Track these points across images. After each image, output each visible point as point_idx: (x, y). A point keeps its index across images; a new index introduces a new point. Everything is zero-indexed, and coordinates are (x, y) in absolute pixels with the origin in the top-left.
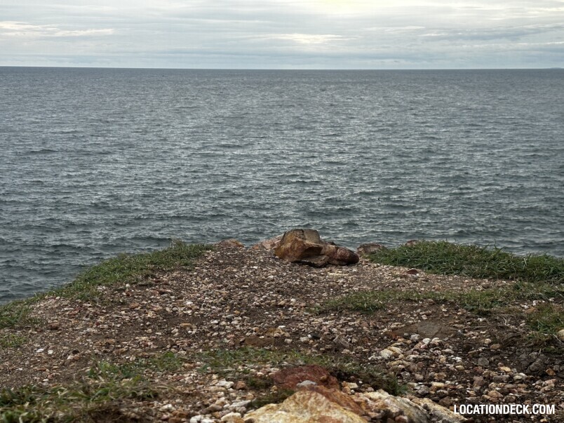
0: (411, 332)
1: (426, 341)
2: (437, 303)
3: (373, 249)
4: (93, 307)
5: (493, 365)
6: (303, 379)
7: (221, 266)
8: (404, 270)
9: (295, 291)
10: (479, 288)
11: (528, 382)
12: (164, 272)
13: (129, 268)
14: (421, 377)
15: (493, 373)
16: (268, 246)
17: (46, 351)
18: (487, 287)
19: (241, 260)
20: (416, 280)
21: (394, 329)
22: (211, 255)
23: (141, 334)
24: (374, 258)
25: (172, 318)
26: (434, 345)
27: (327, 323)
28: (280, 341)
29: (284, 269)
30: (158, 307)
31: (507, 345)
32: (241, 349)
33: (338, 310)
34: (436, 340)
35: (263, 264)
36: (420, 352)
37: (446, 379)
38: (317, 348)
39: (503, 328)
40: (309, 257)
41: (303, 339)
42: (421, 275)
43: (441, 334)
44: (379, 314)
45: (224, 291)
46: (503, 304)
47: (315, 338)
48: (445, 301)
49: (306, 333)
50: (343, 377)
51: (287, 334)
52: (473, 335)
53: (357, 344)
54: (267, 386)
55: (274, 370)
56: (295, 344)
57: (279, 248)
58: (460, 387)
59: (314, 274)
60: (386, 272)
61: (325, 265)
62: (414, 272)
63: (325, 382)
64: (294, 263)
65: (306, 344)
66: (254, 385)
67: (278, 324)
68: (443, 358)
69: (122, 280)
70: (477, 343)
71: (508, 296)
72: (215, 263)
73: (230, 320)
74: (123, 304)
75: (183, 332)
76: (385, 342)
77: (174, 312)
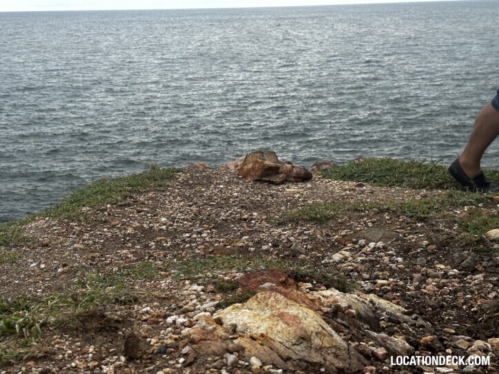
0: (359, 238)
1: (372, 245)
2: (381, 211)
3: (324, 167)
4: (79, 226)
5: (430, 264)
6: (264, 281)
7: (191, 187)
8: (352, 184)
9: (257, 206)
10: (418, 197)
11: (460, 277)
12: (140, 193)
13: (110, 190)
14: (368, 276)
15: (430, 271)
16: (232, 167)
17: (38, 265)
18: (425, 196)
19: (208, 181)
20: (363, 192)
21: (344, 236)
22: (182, 177)
23: (123, 248)
24: (326, 175)
25: (149, 233)
26: (379, 249)
27: (285, 233)
28: (244, 250)
29: (247, 187)
30: (136, 224)
31: (442, 245)
32: (210, 258)
33: (295, 221)
34: (380, 244)
35: (228, 183)
36: (367, 255)
37: (389, 276)
38: (277, 255)
39: (438, 231)
40: (267, 175)
41: (264, 247)
42: (367, 188)
43: (385, 238)
44: (331, 224)
45: (194, 208)
46: (438, 210)
47: (275, 246)
48: (388, 210)
49: (267, 242)
50: (299, 278)
51: (251, 244)
52: (412, 238)
53: (312, 249)
54: (233, 289)
55: (239, 275)
56: (258, 253)
57: (242, 169)
58: (401, 283)
59: (273, 190)
60: (337, 187)
61: (282, 183)
62: (361, 186)
63: (284, 284)
64: (256, 181)
65: (267, 251)
66: (222, 288)
67: (242, 235)
68: (386, 259)
69: (104, 201)
70: (416, 245)
71: (443, 202)
72: (185, 183)
73: (200, 233)
74: (105, 222)
75: (159, 246)
76: (336, 247)
77: (151, 228)
